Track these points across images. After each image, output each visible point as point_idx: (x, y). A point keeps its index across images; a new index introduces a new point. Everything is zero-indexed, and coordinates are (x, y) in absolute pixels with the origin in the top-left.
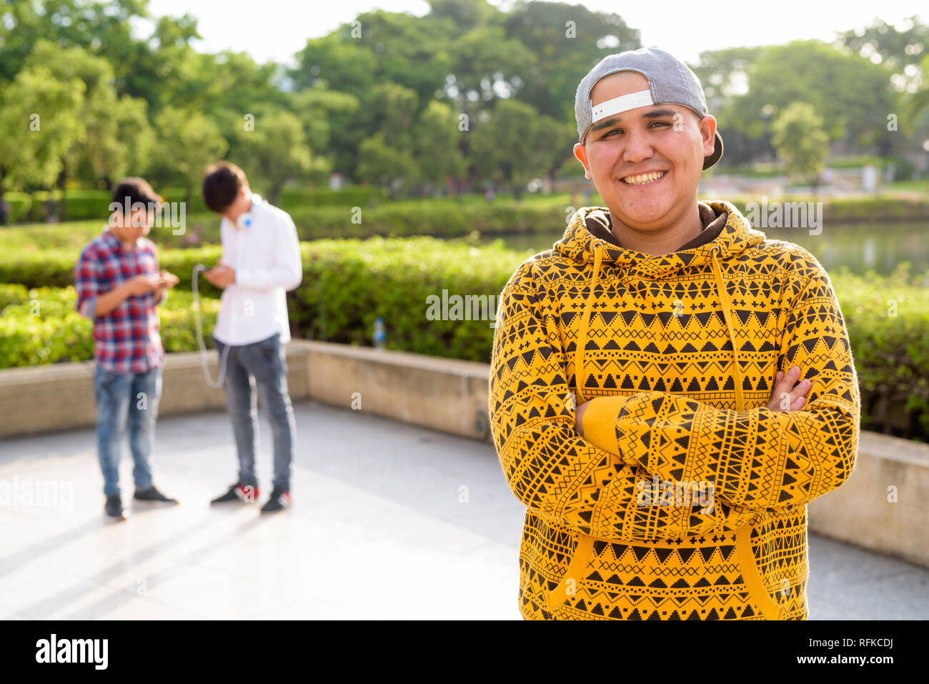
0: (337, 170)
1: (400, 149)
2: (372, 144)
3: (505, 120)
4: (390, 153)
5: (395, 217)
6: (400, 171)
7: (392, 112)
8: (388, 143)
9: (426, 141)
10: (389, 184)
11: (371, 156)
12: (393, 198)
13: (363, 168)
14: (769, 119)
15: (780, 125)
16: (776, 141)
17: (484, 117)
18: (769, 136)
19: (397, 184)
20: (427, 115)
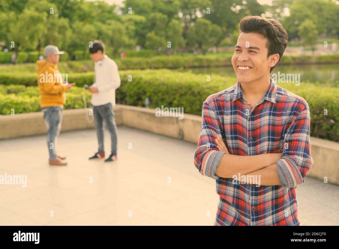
0: (138, 44)
1: (161, 36)
2: (151, 35)
3: (199, 26)
4: (157, 38)
5: (159, 61)
6: (161, 45)
7: (158, 23)
8: (156, 34)
9: (170, 33)
10: (157, 49)
11: (150, 39)
12: (158, 54)
13: (147, 43)
14: (297, 25)
15: (301, 28)
16: (299, 34)
17: (192, 24)
18: (297, 32)
19: (160, 49)
20: (171, 24)
